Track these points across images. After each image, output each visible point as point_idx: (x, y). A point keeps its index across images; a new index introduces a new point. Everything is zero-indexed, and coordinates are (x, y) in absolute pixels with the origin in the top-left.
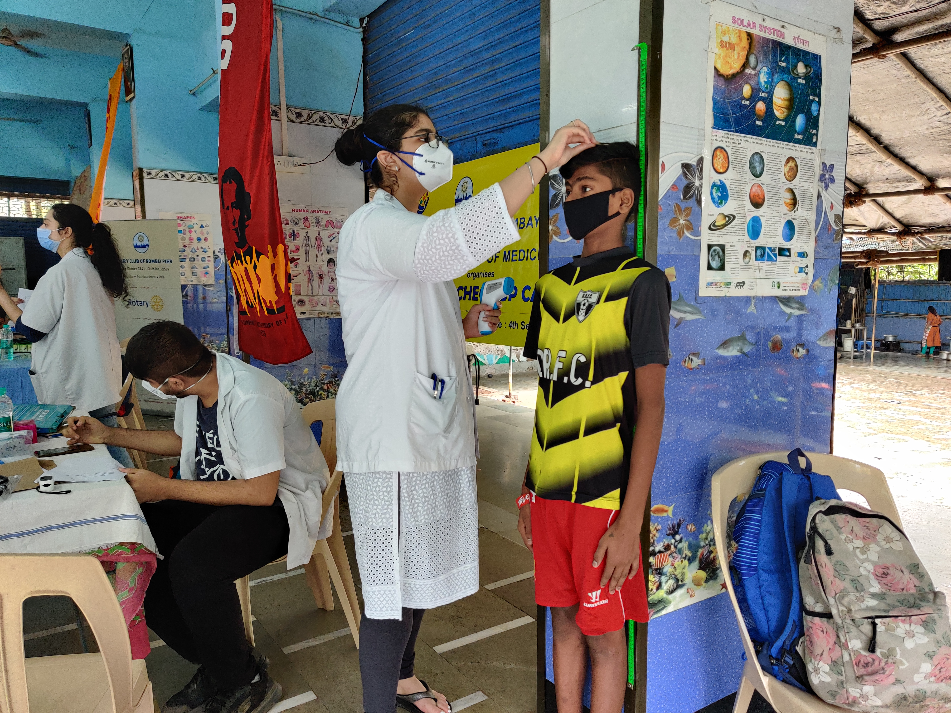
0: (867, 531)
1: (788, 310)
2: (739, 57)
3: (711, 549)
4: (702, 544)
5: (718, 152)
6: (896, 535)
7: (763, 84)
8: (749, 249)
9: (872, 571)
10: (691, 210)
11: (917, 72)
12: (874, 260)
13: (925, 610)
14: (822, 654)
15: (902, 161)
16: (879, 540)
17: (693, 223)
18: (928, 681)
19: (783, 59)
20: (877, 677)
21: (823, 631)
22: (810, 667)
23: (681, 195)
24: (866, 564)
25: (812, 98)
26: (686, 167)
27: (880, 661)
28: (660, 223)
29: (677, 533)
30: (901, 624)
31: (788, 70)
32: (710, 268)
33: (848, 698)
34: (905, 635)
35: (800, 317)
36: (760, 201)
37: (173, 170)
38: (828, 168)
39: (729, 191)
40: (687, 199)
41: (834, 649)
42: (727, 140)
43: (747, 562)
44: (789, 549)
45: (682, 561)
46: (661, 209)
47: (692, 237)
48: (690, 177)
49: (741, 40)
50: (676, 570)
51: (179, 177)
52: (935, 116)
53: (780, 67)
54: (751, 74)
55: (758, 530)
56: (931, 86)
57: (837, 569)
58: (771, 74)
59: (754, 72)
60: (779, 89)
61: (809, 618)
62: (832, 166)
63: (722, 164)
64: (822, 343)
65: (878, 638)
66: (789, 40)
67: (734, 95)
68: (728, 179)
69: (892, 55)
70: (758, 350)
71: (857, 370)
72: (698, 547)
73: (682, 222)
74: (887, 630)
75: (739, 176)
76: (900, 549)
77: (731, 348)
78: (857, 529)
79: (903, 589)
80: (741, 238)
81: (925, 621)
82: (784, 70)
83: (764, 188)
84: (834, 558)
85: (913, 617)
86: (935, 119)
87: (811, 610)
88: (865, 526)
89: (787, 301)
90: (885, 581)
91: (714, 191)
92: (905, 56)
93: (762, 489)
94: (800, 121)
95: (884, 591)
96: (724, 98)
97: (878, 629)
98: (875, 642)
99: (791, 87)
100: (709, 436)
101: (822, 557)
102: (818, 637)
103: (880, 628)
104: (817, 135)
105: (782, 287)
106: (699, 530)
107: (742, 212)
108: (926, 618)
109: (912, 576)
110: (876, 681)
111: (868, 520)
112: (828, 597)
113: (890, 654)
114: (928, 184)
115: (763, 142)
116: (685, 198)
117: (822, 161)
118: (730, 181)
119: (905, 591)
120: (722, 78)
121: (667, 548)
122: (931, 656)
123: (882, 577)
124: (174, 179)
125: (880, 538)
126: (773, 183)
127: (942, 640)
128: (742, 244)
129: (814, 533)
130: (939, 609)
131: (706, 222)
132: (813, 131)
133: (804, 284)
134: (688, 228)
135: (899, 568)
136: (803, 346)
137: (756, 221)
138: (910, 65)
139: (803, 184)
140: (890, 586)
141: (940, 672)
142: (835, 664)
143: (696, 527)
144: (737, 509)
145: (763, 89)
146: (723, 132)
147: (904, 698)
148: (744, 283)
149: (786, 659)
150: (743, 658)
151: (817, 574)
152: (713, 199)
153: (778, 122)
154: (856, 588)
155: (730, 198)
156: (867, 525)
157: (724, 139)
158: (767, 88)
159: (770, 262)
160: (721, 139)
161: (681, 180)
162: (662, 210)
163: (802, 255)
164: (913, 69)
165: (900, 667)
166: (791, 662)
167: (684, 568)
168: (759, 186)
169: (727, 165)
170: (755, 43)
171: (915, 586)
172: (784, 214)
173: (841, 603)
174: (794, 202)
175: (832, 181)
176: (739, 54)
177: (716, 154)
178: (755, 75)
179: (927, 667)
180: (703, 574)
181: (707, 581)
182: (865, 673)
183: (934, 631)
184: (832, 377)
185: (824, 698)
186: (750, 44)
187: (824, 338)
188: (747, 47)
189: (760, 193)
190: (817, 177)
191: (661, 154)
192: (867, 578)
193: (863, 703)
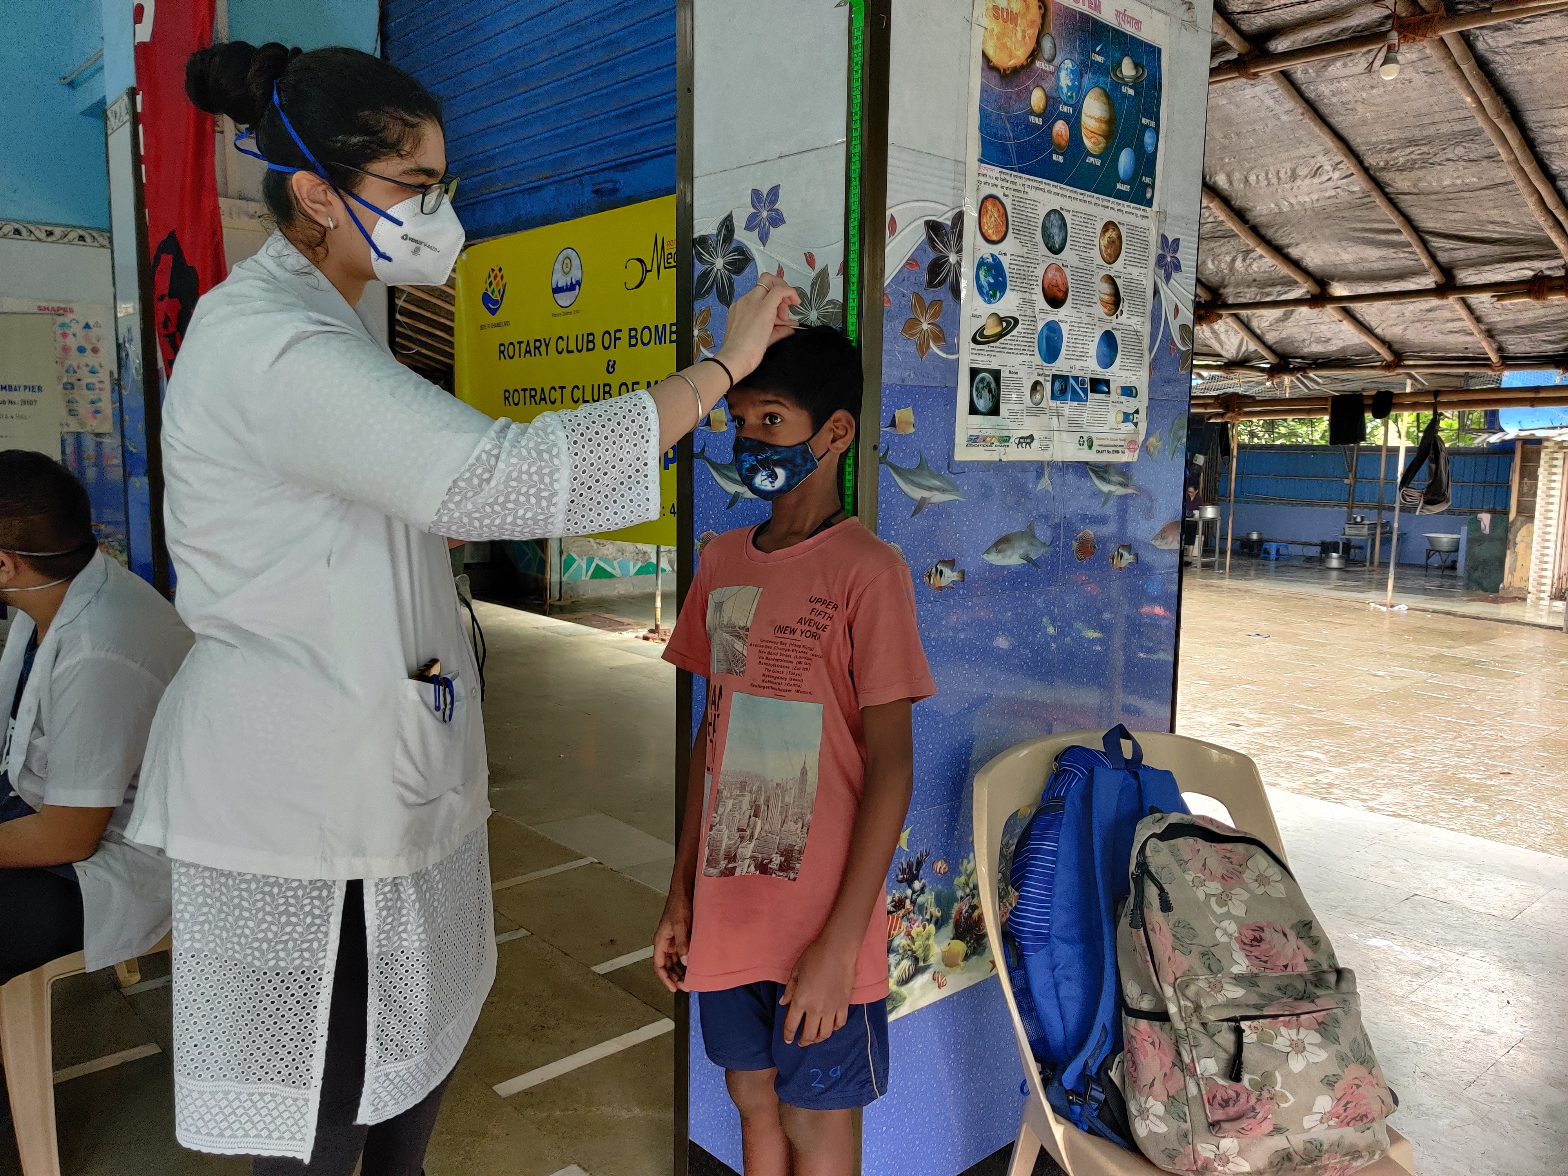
0: (1229, 865)
1: (1105, 488)
2: (1024, 37)
3: (975, 902)
4: (960, 894)
5: (989, 205)
6: (1274, 872)
7: (1065, 90)
8: (1041, 379)
9: (1236, 935)
10: (941, 307)
11: (1305, 105)
12: (1233, 411)
13: (1322, 1003)
14: (1152, 1085)
15: (1279, 251)
16: (1247, 880)
17: (944, 329)
18: (1326, 1125)
19: (1098, 49)
20: (1244, 1123)
21: (1153, 1044)
22: (1133, 1108)
23: (925, 277)
24: (1225, 924)
25: (1145, 121)
26: (933, 227)
27: (1249, 1096)
28: (887, 327)
29: (916, 877)
30: (1283, 1030)
31: (1107, 69)
32: (973, 410)
33: (1195, 1162)
34: (1290, 1049)
35: (1123, 498)
36: (1061, 295)
37: (29, 222)
38: (1169, 245)
39: (1008, 275)
40: (935, 286)
41: (1172, 1072)
42: (1005, 184)
43: (1033, 927)
44: (1102, 906)
45: (924, 927)
46: (889, 301)
47: (944, 355)
48: (940, 246)
49: (1028, 8)
50: (914, 943)
51: (43, 236)
52: (1330, 179)
53: (1093, 61)
54: (1045, 71)
55: (1052, 869)
56: (1325, 129)
57: (1178, 935)
58: (1078, 74)
59: (1050, 68)
60: (1092, 101)
61: (1131, 1021)
62: (1176, 241)
63: (996, 227)
64: (1159, 544)
65: (1246, 1054)
66: (1107, 16)
67: (1017, 106)
68: (1005, 254)
69: (1267, 73)
70: (1054, 554)
71: (1207, 586)
72: (952, 899)
73: (925, 326)
74: (1260, 1040)
75: (1025, 250)
76: (1280, 896)
77: (1009, 552)
78: (1212, 863)
79: (1286, 966)
80: (1027, 358)
81: (1322, 1023)
82: (1098, 69)
83: (1067, 272)
84: (1174, 916)
85: (1303, 1017)
86: (1330, 183)
87: (1135, 1007)
88: (1225, 857)
89: (1102, 471)
90: (1256, 952)
91: (982, 274)
92: (1287, 77)
93: (1059, 797)
94: (1125, 160)
95: (1256, 971)
96: (1000, 109)
97: (1245, 1040)
98: (1241, 1063)
99: (1111, 98)
100: (971, 706)
101: (1154, 915)
102: (1146, 1055)
103: (1249, 1037)
104: (1153, 187)
105: (1095, 447)
106: (954, 870)
107: (1029, 312)
108: (1324, 1017)
109: (1301, 943)
110: (1241, 1132)
111: (1229, 846)
112: (1163, 985)
113: (1266, 1081)
114: (1316, 290)
115: (1064, 193)
116: (930, 284)
117: (1162, 231)
118: (1009, 257)
119: (1289, 969)
120: (996, 74)
121: (899, 904)
122: (1330, 1082)
123: (1252, 946)
124: (32, 237)
125: (1248, 876)
126: (1081, 265)
127: (1350, 1054)
128: (1029, 370)
129: (1143, 873)
130: (1345, 1001)
131: (967, 329)
132: (1146, 180)
133: (1131, 442)
134: (937, 339)
135: (1279, 928)
136: (1129, 548)
137: (1053, 329)
138: (1295, 93)
139: (1130, 269)
140: (1266, 962)
141: (1345, 1111)
142: (1172, 1101)
143: (949, 865)
144: (1019, 831)
145: (1064, 98)
146: (998, 169)
147: (1286, 1157)
148: (1031, 437)
149: (1094, 1093)
150: (1022, 1090)
151: (1145, 945)
152: (980, 288)
153: (1090, 160)
154: (1209, 967)
155: (1009, 287)
156: (1228, 855)
157: (999, 183)
158: (1071, 97)
159: (1075, 403)
160: (993, 181)
161: (925, 251)
162: (890, 306)
163: (1129, 391)
164: (1299, 99)
165: (1282, 1105)
166: (1102, 1097)
167: (928, 938)
168: (1059, 269)
169: (1004, 229)
170: (1051, 16)
171: (1306, 960)
172: (1100, 320)
173: (1184, 995)
174: (1115, 302)
175: (1177, 267)
176: (1024, 31)
177: (986, 207)
178: (1053, 74)
179: (1324, 1103)
180: (960, 947)
181: (967, 957)
182: (1223, 1117)
183: (1337, 1040)
184: (1175, 600)
185: (1155, 1162)
186: (1044, 17)
187: (1162, 535)
188: (1039, 21)
189: (1060, 282)
190: (1153, 260)
191: (889, 202)
192: (1227, 947)
193: (1220, 1168)
